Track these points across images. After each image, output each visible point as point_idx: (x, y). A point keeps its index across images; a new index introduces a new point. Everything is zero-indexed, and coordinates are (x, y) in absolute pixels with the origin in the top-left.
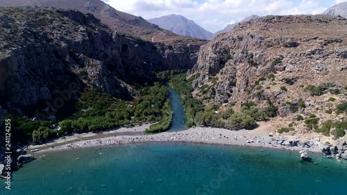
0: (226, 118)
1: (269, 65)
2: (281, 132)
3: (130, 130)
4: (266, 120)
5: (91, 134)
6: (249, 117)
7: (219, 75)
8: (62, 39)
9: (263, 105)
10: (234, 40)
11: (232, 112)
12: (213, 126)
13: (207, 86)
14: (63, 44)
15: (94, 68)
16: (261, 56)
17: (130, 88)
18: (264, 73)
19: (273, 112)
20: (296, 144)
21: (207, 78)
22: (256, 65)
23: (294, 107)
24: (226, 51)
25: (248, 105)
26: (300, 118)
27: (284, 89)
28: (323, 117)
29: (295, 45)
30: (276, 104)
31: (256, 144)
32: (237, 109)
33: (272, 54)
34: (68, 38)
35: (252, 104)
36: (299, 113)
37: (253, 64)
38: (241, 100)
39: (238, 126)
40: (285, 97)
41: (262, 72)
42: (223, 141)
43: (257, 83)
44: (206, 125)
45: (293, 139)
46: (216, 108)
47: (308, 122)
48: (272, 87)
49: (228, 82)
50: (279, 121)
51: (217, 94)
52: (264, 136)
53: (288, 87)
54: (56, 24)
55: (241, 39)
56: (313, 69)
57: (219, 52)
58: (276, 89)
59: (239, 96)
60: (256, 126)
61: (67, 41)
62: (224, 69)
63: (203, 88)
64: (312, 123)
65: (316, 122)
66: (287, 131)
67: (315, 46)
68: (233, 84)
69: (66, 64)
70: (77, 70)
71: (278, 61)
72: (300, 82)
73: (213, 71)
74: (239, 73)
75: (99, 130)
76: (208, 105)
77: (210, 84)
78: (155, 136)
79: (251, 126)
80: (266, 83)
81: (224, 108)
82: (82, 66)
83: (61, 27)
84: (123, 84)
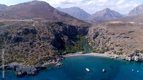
0: (98, 51)
1: (108, 39)
2: (109, 54)
3: (78, 53)
4: (106, 52)
5: (71, 54)
6: (103, 51)
7: (96, 39)
8: (58, 31)
9: (106, 48)
10: (100, 30)
11: (99, 49)
12: (95, 53)
13: (93, 42)
14: (59, 32)
15: (66, 38)
16: (106, 37)
17: (74, 42)
18: (107, 41)
19: (108, 50)
20: (111, 56)
21: (93, 40)
22: (105, 39)
23: (112, 49)
24: (98, 33)
25: (103, 48)
26: (113, 51)
27: (110, 45)
28: (117, 51)
29: (114, 34)
30: (108, 48)
31: (104, 56)
32: (100, 49)
33: (109, 37)
34: (59, 30)
35: (104, 48)
36: (113, 50)
37: (104, 38)
38: (101, 47)
39: (101, 53)
40: (110, 47)
41: (106, 40)
42: (98, 56)
43: (105, 43)
44: (94, 52)
45: (111, 55)
46: (96, 48)
47: (114, 52)
48: (108, 45)
49: (98, 42)
50: (109, 52)
51: (96, 45)
52: (106, 55)
53: (111, 45)
54: (56, 26)
55: (102, 30)
56: (117, 41)
57: (96, 33)
58: (109, 45)
59: (101, 46)
60: (104, 53)
61: (59, 31)
62: (97, 38)
63: (92, 42)
64: (115, 53)
65: (116, 52)
66: (110, 54)
67: (118, 35)
68: (99, 43)
69: (60, 37)
70: (62, 39)
71: (110, 38)
72: (114, 44)
73: (94, 38)
74: (101, 40)
75: (73, 53)
76: (93, 47)
77: (93, 41)
78: (84, 54)
79: (103, 53)
80: (107, 43)
81: (98, 48)
82: (63, 37)
83: (57, 27)
84: (72, 42)
